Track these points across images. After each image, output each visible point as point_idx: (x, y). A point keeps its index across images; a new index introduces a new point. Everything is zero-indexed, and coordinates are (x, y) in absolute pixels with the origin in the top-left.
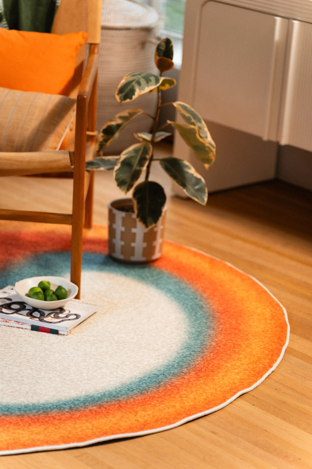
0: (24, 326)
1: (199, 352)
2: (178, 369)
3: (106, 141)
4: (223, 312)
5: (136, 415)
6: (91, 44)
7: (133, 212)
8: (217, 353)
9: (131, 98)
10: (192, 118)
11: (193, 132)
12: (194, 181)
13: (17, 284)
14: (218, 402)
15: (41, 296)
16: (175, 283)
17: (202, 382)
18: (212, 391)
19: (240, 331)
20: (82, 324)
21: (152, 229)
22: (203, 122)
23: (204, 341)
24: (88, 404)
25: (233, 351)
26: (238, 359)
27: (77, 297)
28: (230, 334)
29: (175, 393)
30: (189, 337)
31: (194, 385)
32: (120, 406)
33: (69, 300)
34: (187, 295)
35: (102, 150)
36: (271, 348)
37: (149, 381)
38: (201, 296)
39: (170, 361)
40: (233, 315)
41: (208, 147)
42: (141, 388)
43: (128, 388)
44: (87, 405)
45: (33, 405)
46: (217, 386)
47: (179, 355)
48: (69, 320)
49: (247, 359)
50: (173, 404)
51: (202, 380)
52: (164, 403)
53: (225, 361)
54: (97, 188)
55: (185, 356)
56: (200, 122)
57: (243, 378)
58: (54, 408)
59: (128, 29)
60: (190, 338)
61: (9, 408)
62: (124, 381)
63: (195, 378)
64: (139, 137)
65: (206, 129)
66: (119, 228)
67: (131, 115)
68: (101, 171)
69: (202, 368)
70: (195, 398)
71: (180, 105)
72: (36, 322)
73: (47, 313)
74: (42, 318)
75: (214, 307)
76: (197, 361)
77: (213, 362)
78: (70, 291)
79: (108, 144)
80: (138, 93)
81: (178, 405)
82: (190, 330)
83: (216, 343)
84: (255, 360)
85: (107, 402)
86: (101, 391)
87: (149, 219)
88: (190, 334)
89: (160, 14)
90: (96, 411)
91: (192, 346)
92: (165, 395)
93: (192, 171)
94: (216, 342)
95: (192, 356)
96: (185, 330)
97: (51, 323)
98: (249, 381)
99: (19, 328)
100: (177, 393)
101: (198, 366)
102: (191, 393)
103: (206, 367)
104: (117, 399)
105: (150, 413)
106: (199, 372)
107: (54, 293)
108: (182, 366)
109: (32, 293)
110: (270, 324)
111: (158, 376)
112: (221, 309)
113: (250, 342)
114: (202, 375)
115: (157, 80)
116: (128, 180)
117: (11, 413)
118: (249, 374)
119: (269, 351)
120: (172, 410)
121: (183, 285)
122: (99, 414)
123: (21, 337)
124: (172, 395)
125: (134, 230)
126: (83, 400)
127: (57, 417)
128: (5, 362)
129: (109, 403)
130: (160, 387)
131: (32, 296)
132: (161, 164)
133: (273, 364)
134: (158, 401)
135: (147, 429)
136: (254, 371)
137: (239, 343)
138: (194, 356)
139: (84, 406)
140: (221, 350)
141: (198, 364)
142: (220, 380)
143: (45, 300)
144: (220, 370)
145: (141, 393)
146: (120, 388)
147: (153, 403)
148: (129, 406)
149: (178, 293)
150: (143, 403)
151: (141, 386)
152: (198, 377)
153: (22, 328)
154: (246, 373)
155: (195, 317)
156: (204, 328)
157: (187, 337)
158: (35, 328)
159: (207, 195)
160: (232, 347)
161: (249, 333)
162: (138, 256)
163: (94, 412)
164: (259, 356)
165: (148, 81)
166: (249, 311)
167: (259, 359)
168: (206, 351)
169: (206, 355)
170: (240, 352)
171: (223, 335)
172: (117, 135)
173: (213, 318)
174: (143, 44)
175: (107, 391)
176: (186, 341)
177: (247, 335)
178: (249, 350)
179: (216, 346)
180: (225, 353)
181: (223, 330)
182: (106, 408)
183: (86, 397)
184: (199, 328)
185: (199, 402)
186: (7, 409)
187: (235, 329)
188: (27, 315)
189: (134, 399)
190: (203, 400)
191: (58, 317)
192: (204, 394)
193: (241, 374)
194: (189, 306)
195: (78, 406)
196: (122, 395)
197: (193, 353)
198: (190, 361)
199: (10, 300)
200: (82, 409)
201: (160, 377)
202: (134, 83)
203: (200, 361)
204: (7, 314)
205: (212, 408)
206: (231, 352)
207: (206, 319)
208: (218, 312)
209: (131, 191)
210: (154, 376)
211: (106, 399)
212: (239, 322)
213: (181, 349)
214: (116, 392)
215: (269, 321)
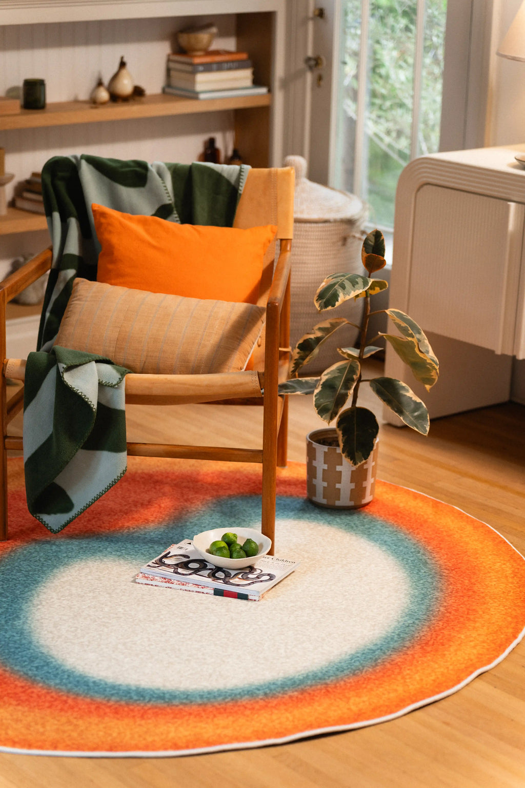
0: (205, 590)
1: (425, 620)
2: (399, 642)
3: (303, 358)
4: (453, 568)
5: (348, 703)
6: (281, 240)
7: (338, 445)
8: (447, 621)
9: (333, 306)
10: (408, 328)
11: (410, 346)
12: (412, 406)
13: (195, 537)
14: (451, 684)
15: (226, 552)
16: (392, 532)
17: (429, 658)
18: (442, 670)
19: (474, 592)
20: (277, 586)
21: (362, 465)
22: (422, 332)
23: (430, 606)
24: (286, 689)
25: (467, 618)
26: (474, 628)
27: (271, 553)
28: (463, 596)
29: (396, 673)
30: (411, 601)
31: (420, 662)
32: (328, 691)
33: (260, 557)
34: (407, 547)
35: (299, 370)
36: (514, 613)
37: (363, 657)
38: (425, 549)
39: (388, 632)
40: (465, 573)
41: (430, 364)
42: (353, 667)
43: (336, 668)
44: (286, 691)
45: (219, 690)
46: (449, 664)
47: (400, 624)
48: (261, 581)
49: (485, 628)
50: (395, 687)
51: (430, 656)
52: (383, 686)
53: (457, 631)
54: (292, 417)
55: (407, 625)
56: (420, 333)
57: (480, 652)
58: (245, 694)
59: (326, 221)
60: (412, 603)
61: (188, 695)
62: (332, 658)
63: (421, 653)
64: (343, 352)
65: (427, 342)
66: (321, 465)
67: (333, 326)
68: (298, 395)
69: (429, 641)
70: (422, 680)
71: (393, 312)
72: (220, 585)
73: (233, 573)
74: (227, 579)
75: (441, 562)
76: (423, 631)
77: (443, 633)
78: (262, 545)
79: (305, 362)
80: (342, 298)
81: (400, 689)
82: (412, 592)
83: (445, 609)
84: (495, 630)
85: (311, 686)
86: (303, 672)
87: (358, 454)
88: (412, 597)
89: (364, 203)
90: (297, 697)
91: (415, 612)
92: (383, 676)
93: (410, 394)
94: (445, 606)
95: (415, 626)
96: (406, 592)
97: (238, 585)
98: (488, 656)
99: (199, 592)
100: (399, 673)
101: (424, 638)
102: (417, 673)
103: (434, 640)
104: (324, 681)
105: (365, 699)
106: (426, 646)
107: (241, 548)
108: (403, 639)
109: (215, 549)
110: (512, 583)
111: (374, 651)
112: (450, 565)
113: (488, 607)
114: (429, 649)
115: (365, 283)
116: (331, 406)
117: (191, 702)
118: (488, 647)
119: (512, 618)
120: (392, 695)
121: (401, 535)
122: (301, 702)
123: (201, 604)
124: (393, 676)
125: (338, 468)
126: (281, 684)
127: (249, 706)
128: (182, 636)
129: (313, 688)
130: (376, 665)
131: (214, 552)
132: (371, 386)
133: (518, 635)
134: (375, 684)
135: (362, 720)
136: (495, 643)
137: (474, 608)
138: (418, 625)
139: (282, 692)
140: (452, 617)
141: (423, 636)
142: (452, 655)
143: (231, 557)
144: (451, 643)
145: (354, 674)
146: (326, 667)
147: (369, 687)
148: (339, 691)
149: (396, 546)
150: (357, 687)
151: (353, 665)
152: (425, 653)
153: (203, 593)
154: (484, 646)
155: (417, 576)
156: (429, 590)
157: (409, 601)
158: (218, 592)
159: (429, 422)
160: (466, 613)
161: (486, 595)
162: (344, 500)
163: (294, 699)
164: (500, 624)
165: (354, 283)
166: (484, 567)
167: (500, 627)
168: (433, 618)
169: (434, 624)
170: (477, 619)
171: (453, 598)
172: (316, 351)
173: (440, 577)
174: (345, 240)
175: (310, 672)
176: (408, 606)
177: (483, 597)
178: (487, 617)
179: (446, 612)
180: (457, 621)
181: (454, 592)
182: (310, 694)
183: (285, 680)
184: (424, 589)
185: (427, 685)
186: (185, 696)
187: (468, 590)
188: (209, 576)
189: (345, 681)
190: (432, 682)
191: (247, 579)
192: (433, 674)
193: (478, 648)
194: (409, 561)
195: (274, 692)
196: (329, 677)
197: (417, 622)
198: (414, 631)
199: (188, 557)
200: (280, 695)
201: (377, 653)
202: (337, 286)
203: (426, 631)
204: (183, 574)
205: (443, 691)
206: (464, 620)
207: (431, 578)
208: (446, 569)
209: (335, 420)
210: (368, 651)
211: (309, 682)
212: (473, 581)
213: (402, 617)
214: (322, 672)
215: (510, 580)
